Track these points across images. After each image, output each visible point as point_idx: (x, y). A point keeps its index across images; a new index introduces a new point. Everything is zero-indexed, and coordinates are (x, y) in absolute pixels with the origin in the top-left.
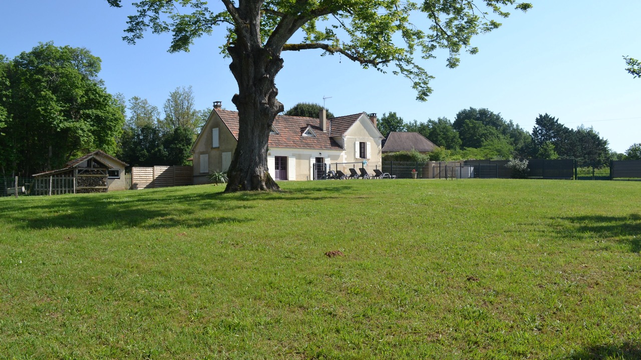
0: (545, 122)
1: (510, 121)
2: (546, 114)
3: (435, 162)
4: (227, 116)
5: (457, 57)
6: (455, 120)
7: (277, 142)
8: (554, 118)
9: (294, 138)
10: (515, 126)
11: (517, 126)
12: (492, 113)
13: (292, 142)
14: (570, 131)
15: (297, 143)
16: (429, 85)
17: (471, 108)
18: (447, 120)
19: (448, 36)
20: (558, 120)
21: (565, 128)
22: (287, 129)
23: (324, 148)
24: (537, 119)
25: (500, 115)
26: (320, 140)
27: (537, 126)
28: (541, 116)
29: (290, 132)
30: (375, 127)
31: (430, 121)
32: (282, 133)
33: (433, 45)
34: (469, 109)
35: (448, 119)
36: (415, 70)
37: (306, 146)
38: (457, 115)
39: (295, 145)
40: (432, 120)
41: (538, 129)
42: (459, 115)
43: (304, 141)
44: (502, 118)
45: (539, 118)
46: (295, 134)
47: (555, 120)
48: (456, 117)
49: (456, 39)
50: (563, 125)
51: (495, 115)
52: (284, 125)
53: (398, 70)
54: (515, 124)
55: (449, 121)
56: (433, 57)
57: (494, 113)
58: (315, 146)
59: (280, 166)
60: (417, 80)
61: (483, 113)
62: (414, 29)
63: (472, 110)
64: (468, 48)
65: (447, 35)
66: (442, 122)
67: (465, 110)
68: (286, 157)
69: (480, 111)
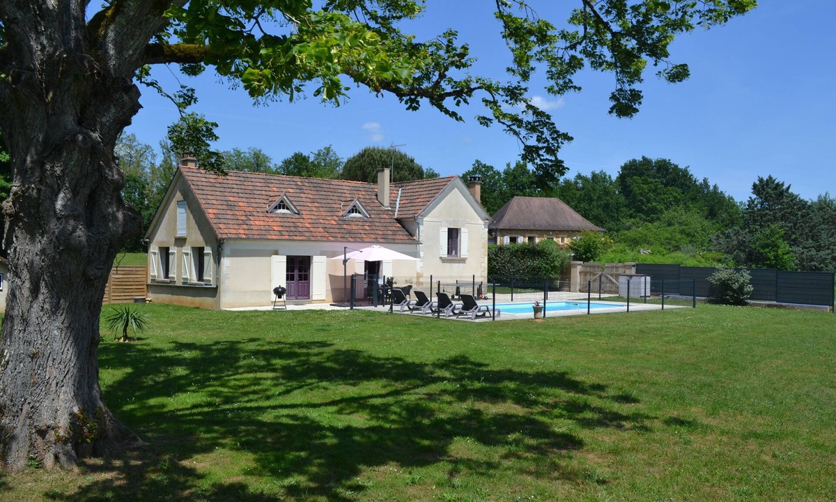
0: (768, 190)
1: (705, 180)
2: (770, 178)
3: (582, 262)
4: (204, 179)
5: (636, 86)
6: (618, 175)
7: (292, 229)
8: (783, 185)
9: (327, 222)
10: (711, 188)
11: (715, 187)
12: (676, 166)
13: (321, 230)
14: (809, 206)
15: (332, 230)
16: (560, 156)
17: (643, 157)
18: (605, 175)
19: (614, 34)
20: (789, 188)
21: (801, 201)
22: (316, 204)
23: (381, 240)
24: (755, 186)
25: (688, 169)
26: (376, 224)
27: (754, 196)
28: (761, 180)
29: (321, 209)
30: (477, 202)
31: (579, 177)
32: (304, 212)
33: (573, 58)
34: (641, 159)
35: (607, 174)
36: (529, 117)
37: (347, 236)
38: (622, 167)
39: (327, 235)
40: (582, 175)
41: (756, 203)
42: (624, 168)
43: (345, 227)
44: (691, 175)
45: (757, 182)
46: (329, 214)
47: (784, 188)
48: (620, 170)
49: (631, 44)
50: (797, 196)
51: (681, 170)
52: (311, 196)
53: (489, 113)
54: (711, 184)
55: (610, 177)
56: (575, 87)
57: (680, 167)
58: (364, 236)
59: (296, 273)
60: (532, 142)
61: (664, 168)
62: (531, 19)
63: (646, 161)
64: (664, 65)
65: (611, 31)
66: (597, 179)
67: (634, 161)
68: (310, 256)
69: (658, 162)
